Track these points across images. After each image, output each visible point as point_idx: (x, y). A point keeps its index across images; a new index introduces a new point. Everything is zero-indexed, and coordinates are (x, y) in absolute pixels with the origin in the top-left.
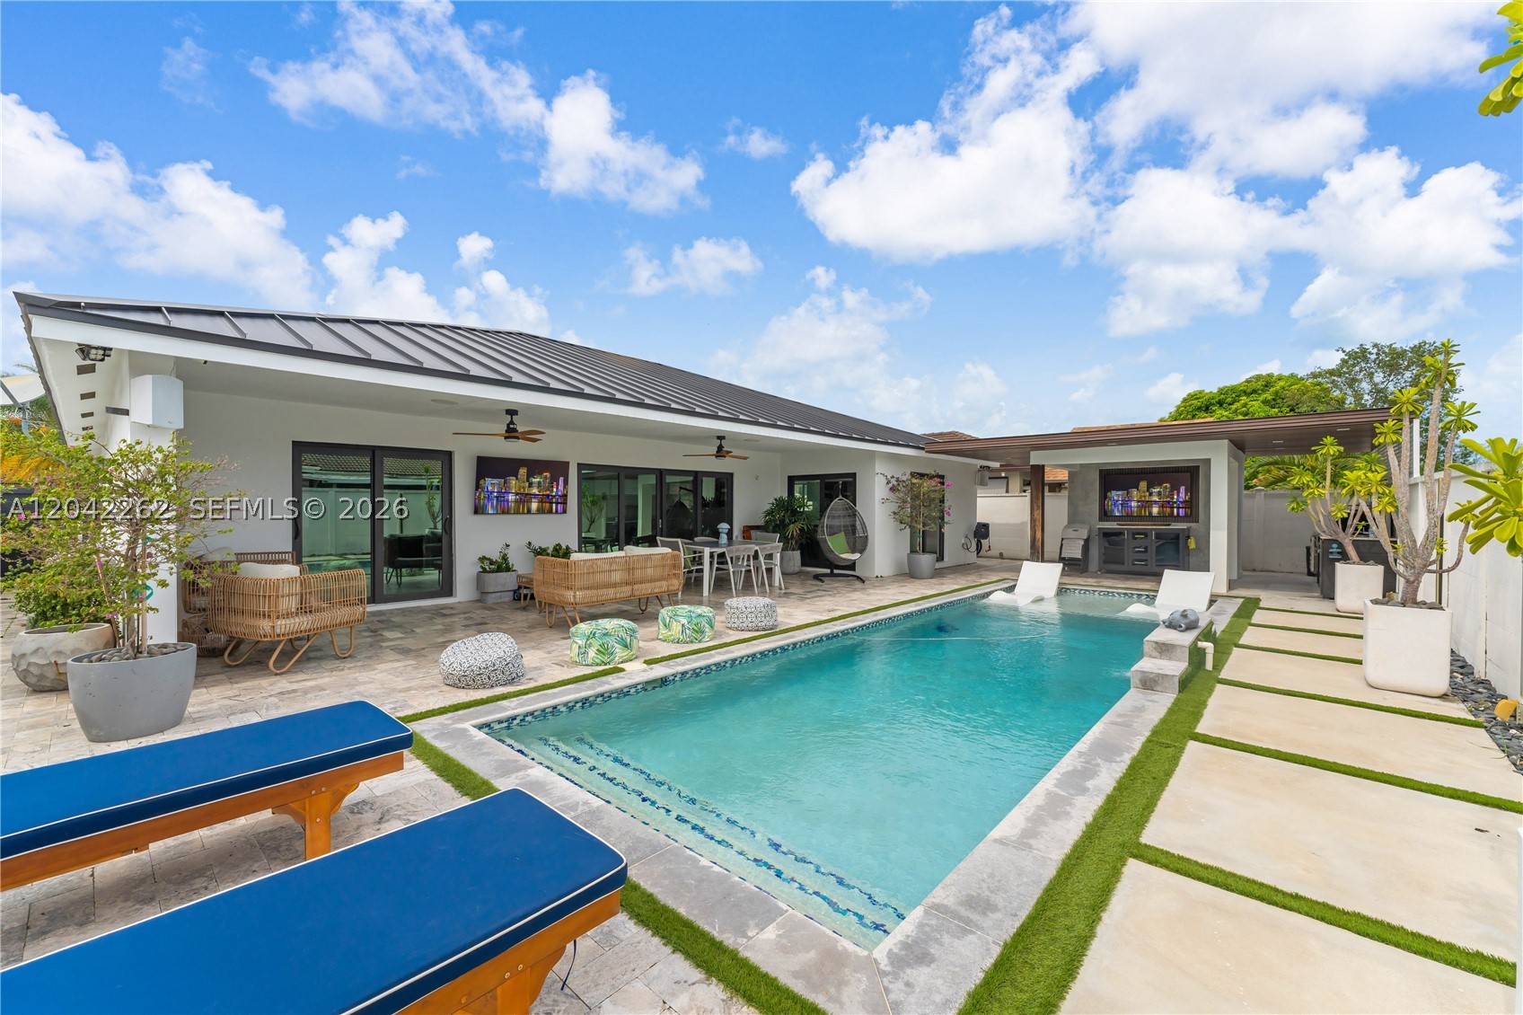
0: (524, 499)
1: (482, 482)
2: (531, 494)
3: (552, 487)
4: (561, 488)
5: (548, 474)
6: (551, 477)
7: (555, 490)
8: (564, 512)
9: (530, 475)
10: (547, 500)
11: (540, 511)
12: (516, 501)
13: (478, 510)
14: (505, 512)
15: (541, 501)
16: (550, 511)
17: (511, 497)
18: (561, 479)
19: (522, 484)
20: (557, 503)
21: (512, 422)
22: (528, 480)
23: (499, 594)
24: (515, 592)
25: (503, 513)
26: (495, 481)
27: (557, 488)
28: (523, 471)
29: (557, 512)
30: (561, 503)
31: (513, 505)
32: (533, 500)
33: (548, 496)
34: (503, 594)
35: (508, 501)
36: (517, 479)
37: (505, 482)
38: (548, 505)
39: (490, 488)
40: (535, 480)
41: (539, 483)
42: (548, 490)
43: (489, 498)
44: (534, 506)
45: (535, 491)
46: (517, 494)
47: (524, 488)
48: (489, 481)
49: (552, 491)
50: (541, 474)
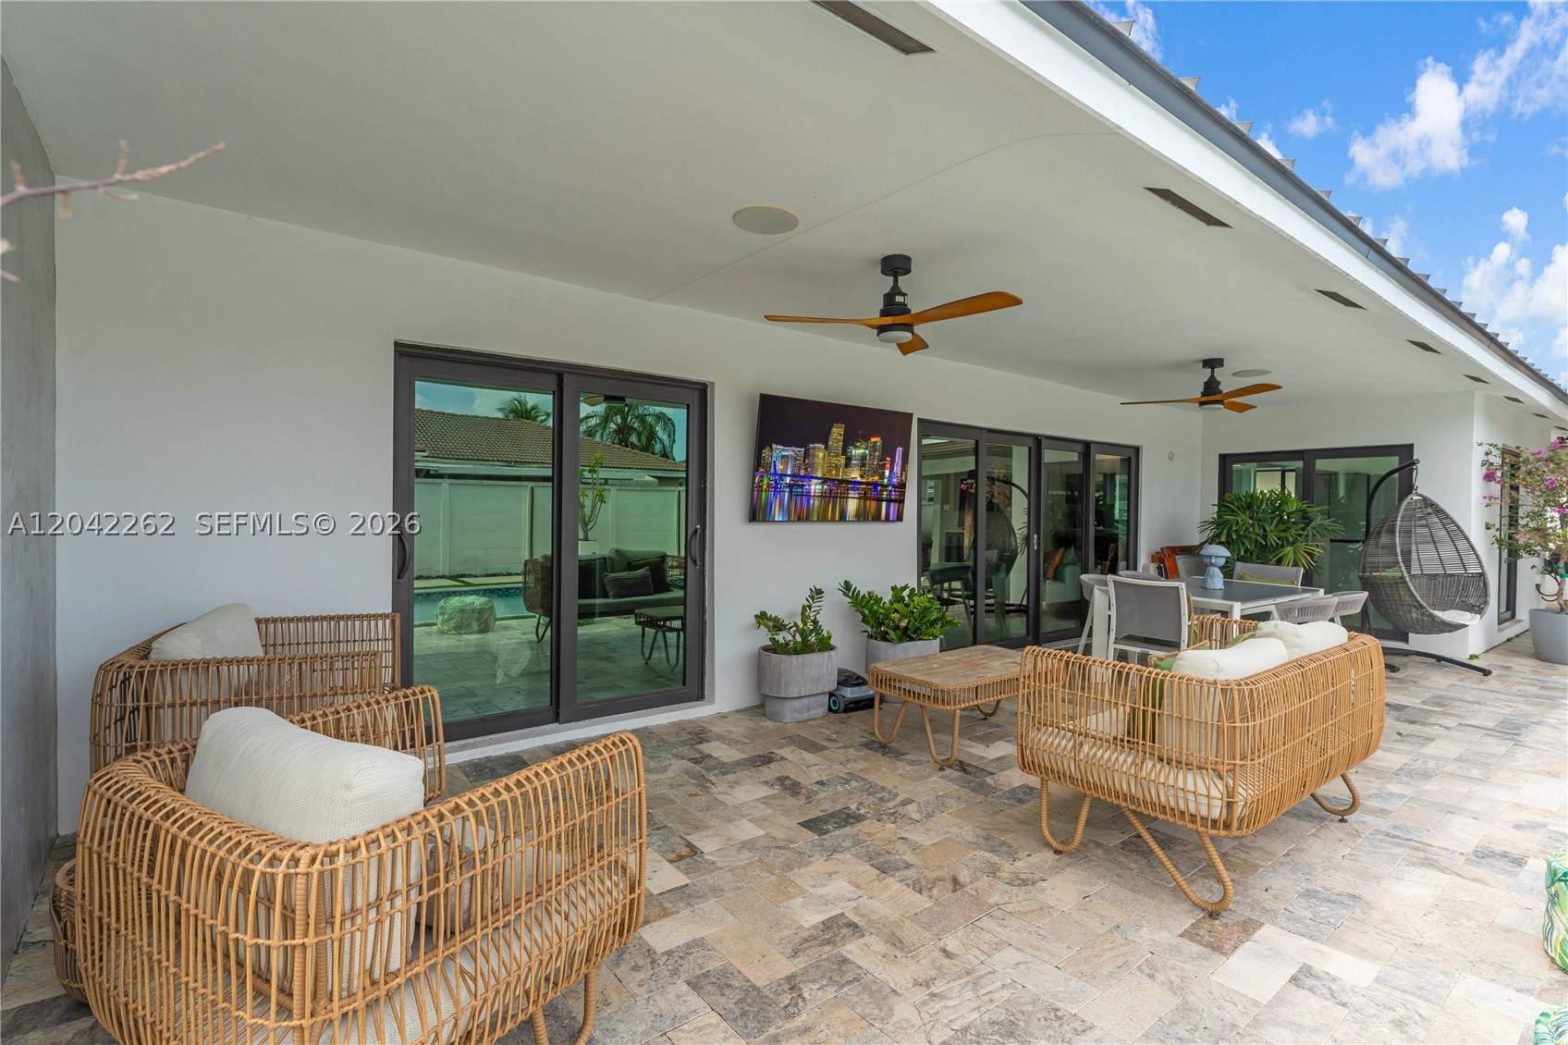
0: (837, 489)
1: (766, 453)
2: (848, 482)
3: (883, 467)
4: (897, 469)
5: (878, 440)
6: (883, 444)
7: (887, 473)
9: (849, 441)
10: (874, 495)
11: (862, 516)
12: (823, 496)
13: (757, 513)
14: (803, 517)
15: (864, 497)
16: (877, 518)
17: (815, 487)
18: (900, 450)
19: (834, 460)
21: (896, 290)
22: (844, 452)
23: (805, 701)
24: (831, 694)
25: (800, 519)
26: (789, 452)
27: (891, 470)
28: (837, 432)
29: (887, 519)
30: (895, 501)
31: (817, 503)
32: (852, 494)
33: (875, 485)
34: (812, 700)
35: (808, 495)
36: (826, 448)
37: (806, 455)
38: (874, 504)
39: (780, 467)
40: (857, 452)
41: (863, 458)
42: (876, 472)
43: (776, 489)
44: (852, 505)
45: (855, 475)
46: (825, 480)
47: (837, 468)
48: (779, 450)
49: (882, 476)
50: (867, 439)
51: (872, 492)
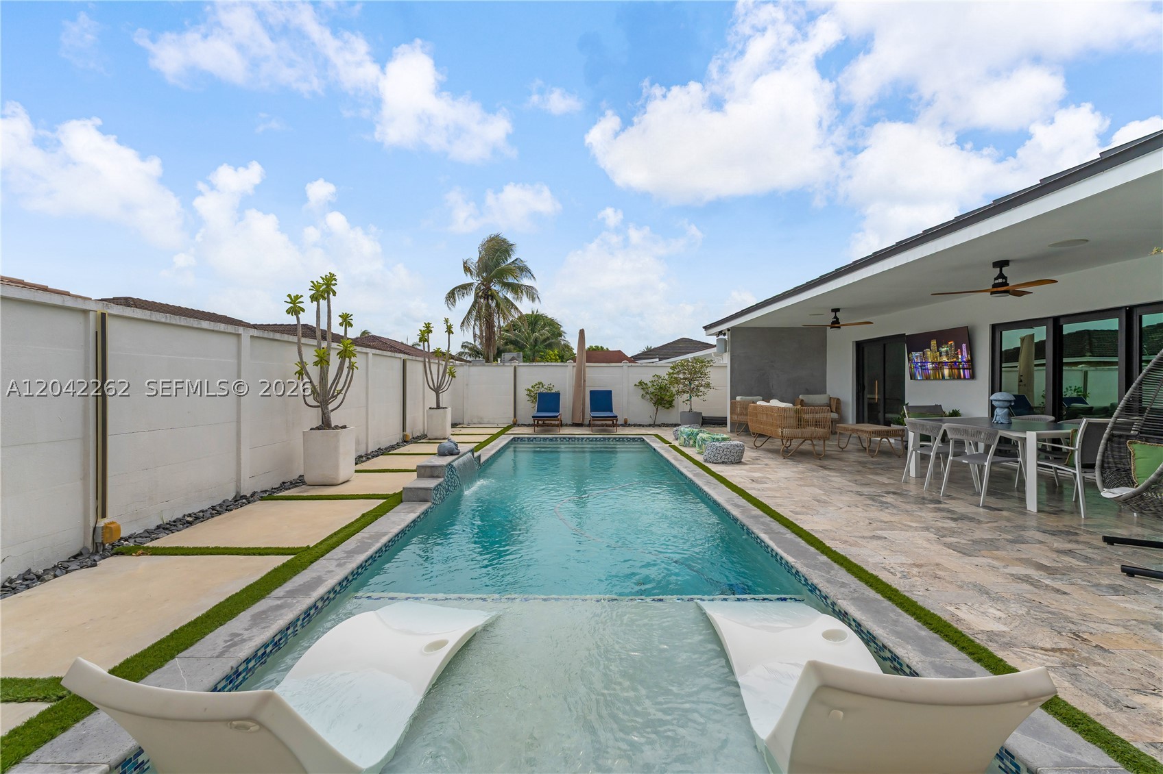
0: (939, 366)
1: (910, 355)
2: (942, 362)
3: (957, 354)
5: (951, 343)
6: (954, 345)
7: (960, 356)
8: (973, 377)
9: (939, 346)
10: (956, 367)
11: (952, 377)
12: (933, 369)
13: (912, 377)
14: (928, 378)
15: (951, 368)
16: (959, 378)
17: (930, 366)
18: (963, 346)
19: (935, 354)
20: (964, 369)
22: (938, 351)
26: (918, 353)
27: (962, 355)
28: (934, 343)
29: (965, 378)
30: (967, 369)
31: (932, 372)
32: (945, 367)
33: (955, 362)
35: (928, 369)
36: (931, 350)
37: (924, 354)
38: (956, 371)
39: (915, 360)
40: (943, 350)
41: (947, 351)
42: (954, 357)
43: (915, 367)
44: (946, 372)
45: (945, 359)
46: (933, 363)
47: (936, 357)
48: (914, 354)
49: (958, 358)
50: (947, 343)
51: (954, 366)
